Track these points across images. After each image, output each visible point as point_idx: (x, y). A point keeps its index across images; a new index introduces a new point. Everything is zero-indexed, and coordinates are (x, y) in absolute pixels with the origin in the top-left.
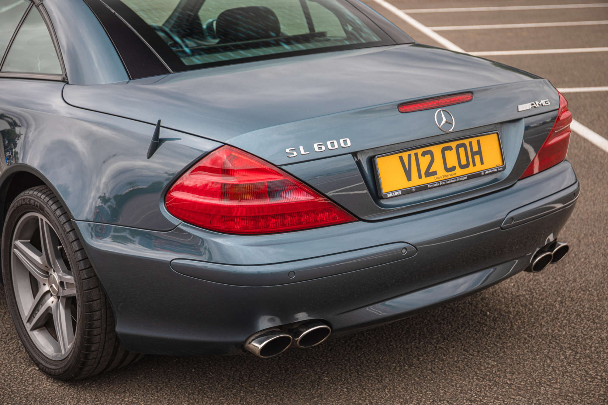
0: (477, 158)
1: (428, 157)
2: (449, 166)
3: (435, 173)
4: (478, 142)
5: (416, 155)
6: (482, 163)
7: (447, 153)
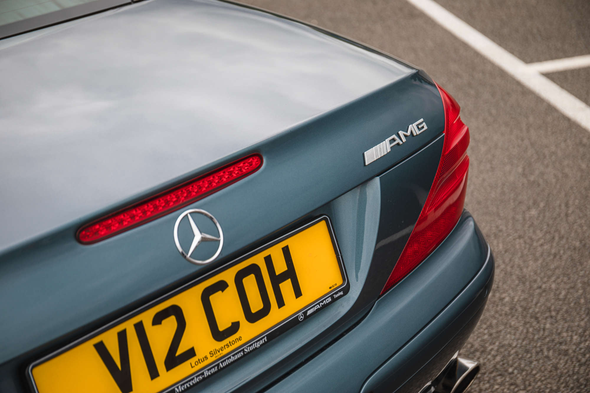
0: (286, 287)
1: (171, 323)
2: (223, 325)
3: (191, 353)
4: (286, 251)
5: (140, 328)
6: (298, 293)
7: (215, 299)
